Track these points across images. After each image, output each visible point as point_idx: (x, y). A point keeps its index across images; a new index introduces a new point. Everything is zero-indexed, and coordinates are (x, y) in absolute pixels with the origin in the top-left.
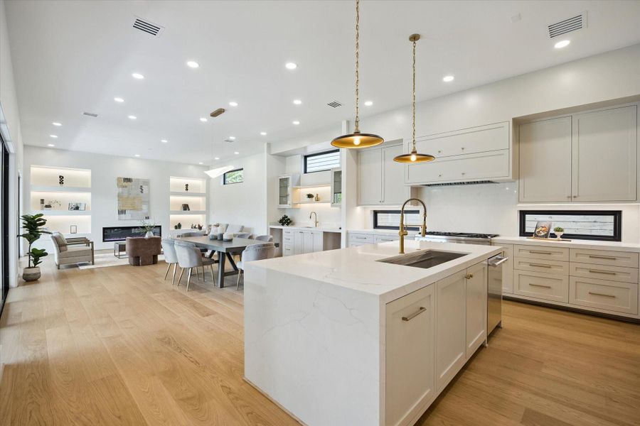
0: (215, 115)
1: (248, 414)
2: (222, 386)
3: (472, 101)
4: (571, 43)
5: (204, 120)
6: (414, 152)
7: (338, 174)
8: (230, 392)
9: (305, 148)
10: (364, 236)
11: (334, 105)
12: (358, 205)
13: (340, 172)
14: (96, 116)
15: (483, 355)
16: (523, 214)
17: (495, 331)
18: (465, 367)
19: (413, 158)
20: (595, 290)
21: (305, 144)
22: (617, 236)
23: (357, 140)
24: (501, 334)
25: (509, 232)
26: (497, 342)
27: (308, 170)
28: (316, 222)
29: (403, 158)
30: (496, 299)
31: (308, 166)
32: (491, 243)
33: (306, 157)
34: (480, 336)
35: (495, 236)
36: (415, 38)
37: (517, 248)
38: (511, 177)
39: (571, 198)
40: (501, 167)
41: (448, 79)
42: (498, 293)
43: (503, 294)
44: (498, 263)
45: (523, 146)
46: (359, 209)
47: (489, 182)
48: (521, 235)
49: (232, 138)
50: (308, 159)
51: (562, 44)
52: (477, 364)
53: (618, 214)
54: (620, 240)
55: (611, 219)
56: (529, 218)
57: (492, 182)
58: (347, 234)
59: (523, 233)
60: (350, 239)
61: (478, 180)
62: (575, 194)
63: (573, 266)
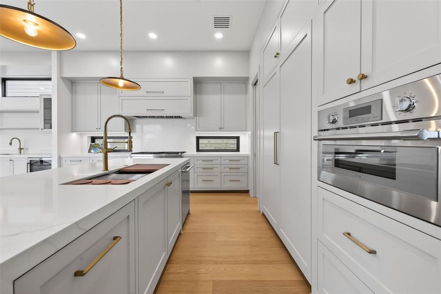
4: (223, 37)
7: (48, 102)
10: (80, 159)
12: (73, 131)
13: (50, 100)
16: (198, 138)
17: (186, 217)
19: (121, 83)
20: (232, 178)
24: (191, 219)
25: (191, 150)
28: (21, 149)
30: (186, 193)
32: (181, 157)
33: (4, 80)
35: (184, 152)
37: (196, 159)
38: (192, 115)
39: (221, 129)
40: (186, 109)
42: (187, 189)
43: (191, 189)
44: (188, 169)
45: (198, 96)
46: (74, 135)
47: (179, 117)
48: (197, 151)
51: (219, 35)
53: (238, 138)
54: (239, 151)
55: (235, 141)
56: (201, 141)
57: (181, 118)
58: (60, 158)
59: (198, 150)
60: (64, 162)
61: (173, 115)
62: (222, 127)
63: (223, 166)
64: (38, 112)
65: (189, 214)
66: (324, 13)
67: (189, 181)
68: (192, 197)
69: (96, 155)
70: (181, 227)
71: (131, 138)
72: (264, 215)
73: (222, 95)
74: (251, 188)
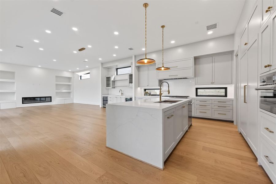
0: (80, 50)
1: (111, 157)
2: (98, 150)
3: (180, 50)
4: (213, 33)
5: (75, 52)
6: (163, 67)
7: (131, 76)
8: (102, 151)
9: (117, 65)
11: (131, 49)
12: (139, 87)
14: (22, 47)
15: (188, 133)
16: (197, 89)
17: (190, 126)
18: (183, 137)
19: (163, 69)
20: (220, 112)
21: (117, 64)
22: (226, 96)
23: (146, 61)
24: (192, 127)
25: (193, 95)
26: (191, 130)
27: (118, 74)
28: (122, 94)
29: (159, 69)
30: (190, 117)
31: (118, 73)
33: (117, 69)
34: (186, 127)
35: (188, 96)
36: (163, 27)
37: (195, 100)
38: (193, 76)
39: (212, 83)
40: (190, 73)
41: (173, 42)
43: (192, 116)
44: (191, 104)
45: (197, 66)
46: (139, 88)
47: (186, 78)
49: (86, 60)
50: (118, 70)
51: (210, 32)
52: (186, 136)
53: (226, 88)
54: (227, 97)
55: (224, 90)
56: (199, 90)
57: (187, 78)
58: (135, 97)
59: (197, 95)
60: (136, 99)
61: (182, 77)
62: (213, 82)
63: (213, 105)
64: (127, 80)
65: (191, 125)
66: (262, 33)
67: (192, 111)
68: (193, 120)
69: (147, 96)
70: (188, 128)
71: (161, 89)
72: (241, 133)
73: (213, 64)
74: (234, 120)
